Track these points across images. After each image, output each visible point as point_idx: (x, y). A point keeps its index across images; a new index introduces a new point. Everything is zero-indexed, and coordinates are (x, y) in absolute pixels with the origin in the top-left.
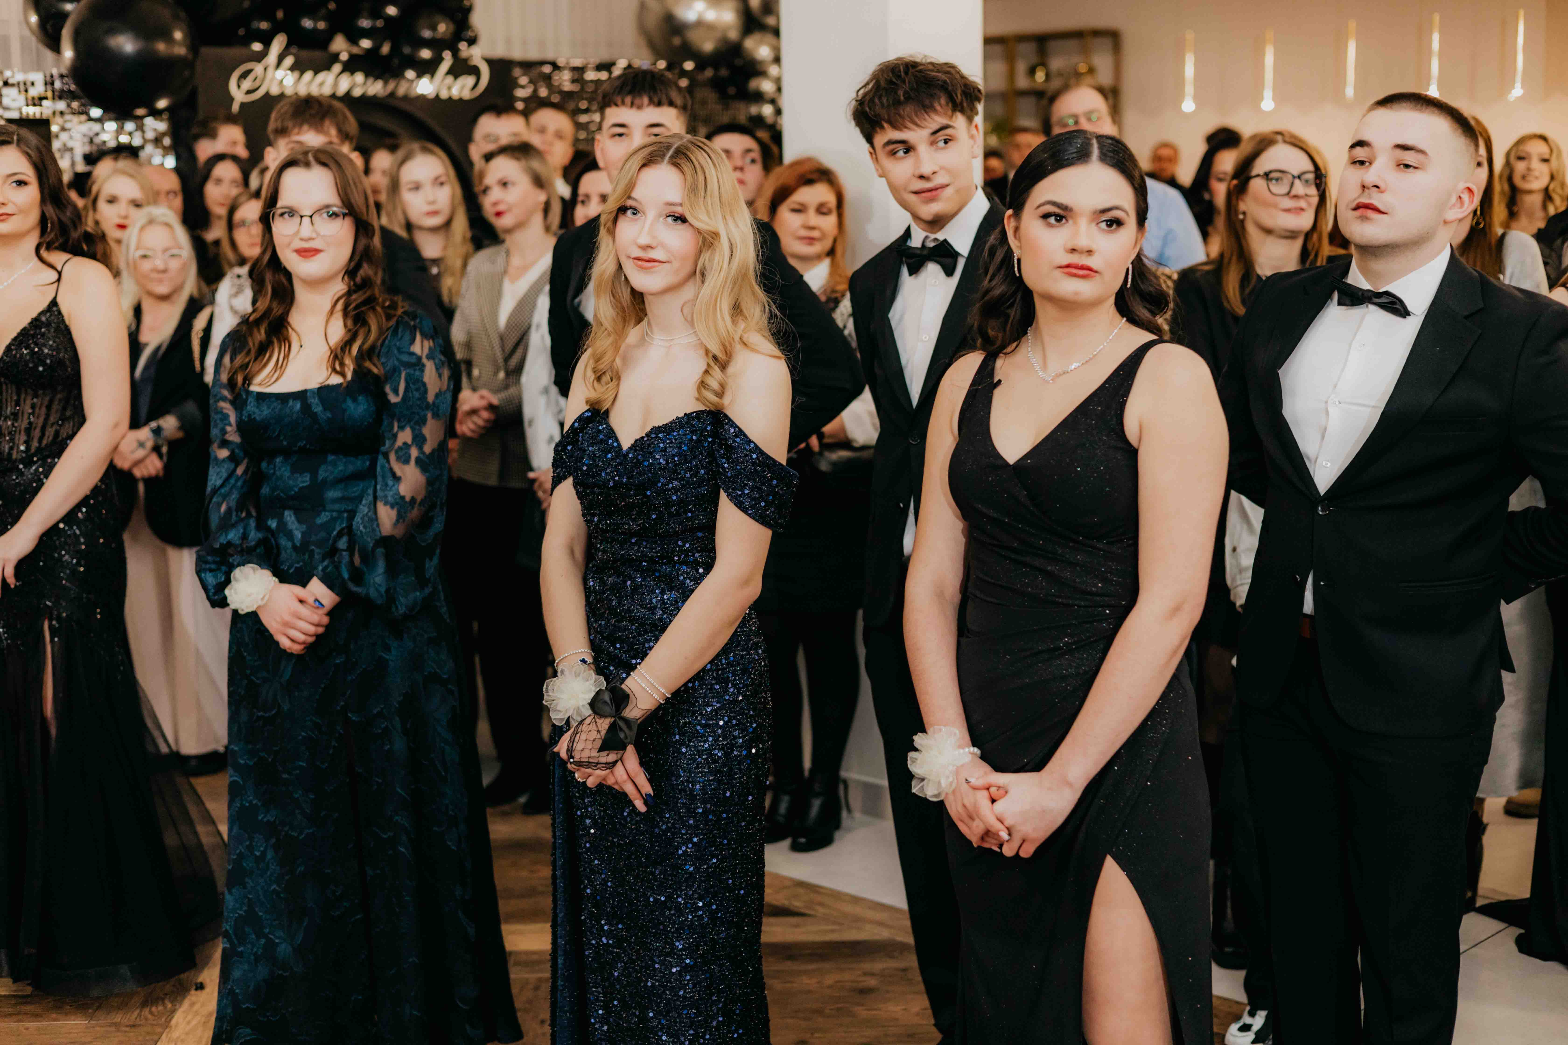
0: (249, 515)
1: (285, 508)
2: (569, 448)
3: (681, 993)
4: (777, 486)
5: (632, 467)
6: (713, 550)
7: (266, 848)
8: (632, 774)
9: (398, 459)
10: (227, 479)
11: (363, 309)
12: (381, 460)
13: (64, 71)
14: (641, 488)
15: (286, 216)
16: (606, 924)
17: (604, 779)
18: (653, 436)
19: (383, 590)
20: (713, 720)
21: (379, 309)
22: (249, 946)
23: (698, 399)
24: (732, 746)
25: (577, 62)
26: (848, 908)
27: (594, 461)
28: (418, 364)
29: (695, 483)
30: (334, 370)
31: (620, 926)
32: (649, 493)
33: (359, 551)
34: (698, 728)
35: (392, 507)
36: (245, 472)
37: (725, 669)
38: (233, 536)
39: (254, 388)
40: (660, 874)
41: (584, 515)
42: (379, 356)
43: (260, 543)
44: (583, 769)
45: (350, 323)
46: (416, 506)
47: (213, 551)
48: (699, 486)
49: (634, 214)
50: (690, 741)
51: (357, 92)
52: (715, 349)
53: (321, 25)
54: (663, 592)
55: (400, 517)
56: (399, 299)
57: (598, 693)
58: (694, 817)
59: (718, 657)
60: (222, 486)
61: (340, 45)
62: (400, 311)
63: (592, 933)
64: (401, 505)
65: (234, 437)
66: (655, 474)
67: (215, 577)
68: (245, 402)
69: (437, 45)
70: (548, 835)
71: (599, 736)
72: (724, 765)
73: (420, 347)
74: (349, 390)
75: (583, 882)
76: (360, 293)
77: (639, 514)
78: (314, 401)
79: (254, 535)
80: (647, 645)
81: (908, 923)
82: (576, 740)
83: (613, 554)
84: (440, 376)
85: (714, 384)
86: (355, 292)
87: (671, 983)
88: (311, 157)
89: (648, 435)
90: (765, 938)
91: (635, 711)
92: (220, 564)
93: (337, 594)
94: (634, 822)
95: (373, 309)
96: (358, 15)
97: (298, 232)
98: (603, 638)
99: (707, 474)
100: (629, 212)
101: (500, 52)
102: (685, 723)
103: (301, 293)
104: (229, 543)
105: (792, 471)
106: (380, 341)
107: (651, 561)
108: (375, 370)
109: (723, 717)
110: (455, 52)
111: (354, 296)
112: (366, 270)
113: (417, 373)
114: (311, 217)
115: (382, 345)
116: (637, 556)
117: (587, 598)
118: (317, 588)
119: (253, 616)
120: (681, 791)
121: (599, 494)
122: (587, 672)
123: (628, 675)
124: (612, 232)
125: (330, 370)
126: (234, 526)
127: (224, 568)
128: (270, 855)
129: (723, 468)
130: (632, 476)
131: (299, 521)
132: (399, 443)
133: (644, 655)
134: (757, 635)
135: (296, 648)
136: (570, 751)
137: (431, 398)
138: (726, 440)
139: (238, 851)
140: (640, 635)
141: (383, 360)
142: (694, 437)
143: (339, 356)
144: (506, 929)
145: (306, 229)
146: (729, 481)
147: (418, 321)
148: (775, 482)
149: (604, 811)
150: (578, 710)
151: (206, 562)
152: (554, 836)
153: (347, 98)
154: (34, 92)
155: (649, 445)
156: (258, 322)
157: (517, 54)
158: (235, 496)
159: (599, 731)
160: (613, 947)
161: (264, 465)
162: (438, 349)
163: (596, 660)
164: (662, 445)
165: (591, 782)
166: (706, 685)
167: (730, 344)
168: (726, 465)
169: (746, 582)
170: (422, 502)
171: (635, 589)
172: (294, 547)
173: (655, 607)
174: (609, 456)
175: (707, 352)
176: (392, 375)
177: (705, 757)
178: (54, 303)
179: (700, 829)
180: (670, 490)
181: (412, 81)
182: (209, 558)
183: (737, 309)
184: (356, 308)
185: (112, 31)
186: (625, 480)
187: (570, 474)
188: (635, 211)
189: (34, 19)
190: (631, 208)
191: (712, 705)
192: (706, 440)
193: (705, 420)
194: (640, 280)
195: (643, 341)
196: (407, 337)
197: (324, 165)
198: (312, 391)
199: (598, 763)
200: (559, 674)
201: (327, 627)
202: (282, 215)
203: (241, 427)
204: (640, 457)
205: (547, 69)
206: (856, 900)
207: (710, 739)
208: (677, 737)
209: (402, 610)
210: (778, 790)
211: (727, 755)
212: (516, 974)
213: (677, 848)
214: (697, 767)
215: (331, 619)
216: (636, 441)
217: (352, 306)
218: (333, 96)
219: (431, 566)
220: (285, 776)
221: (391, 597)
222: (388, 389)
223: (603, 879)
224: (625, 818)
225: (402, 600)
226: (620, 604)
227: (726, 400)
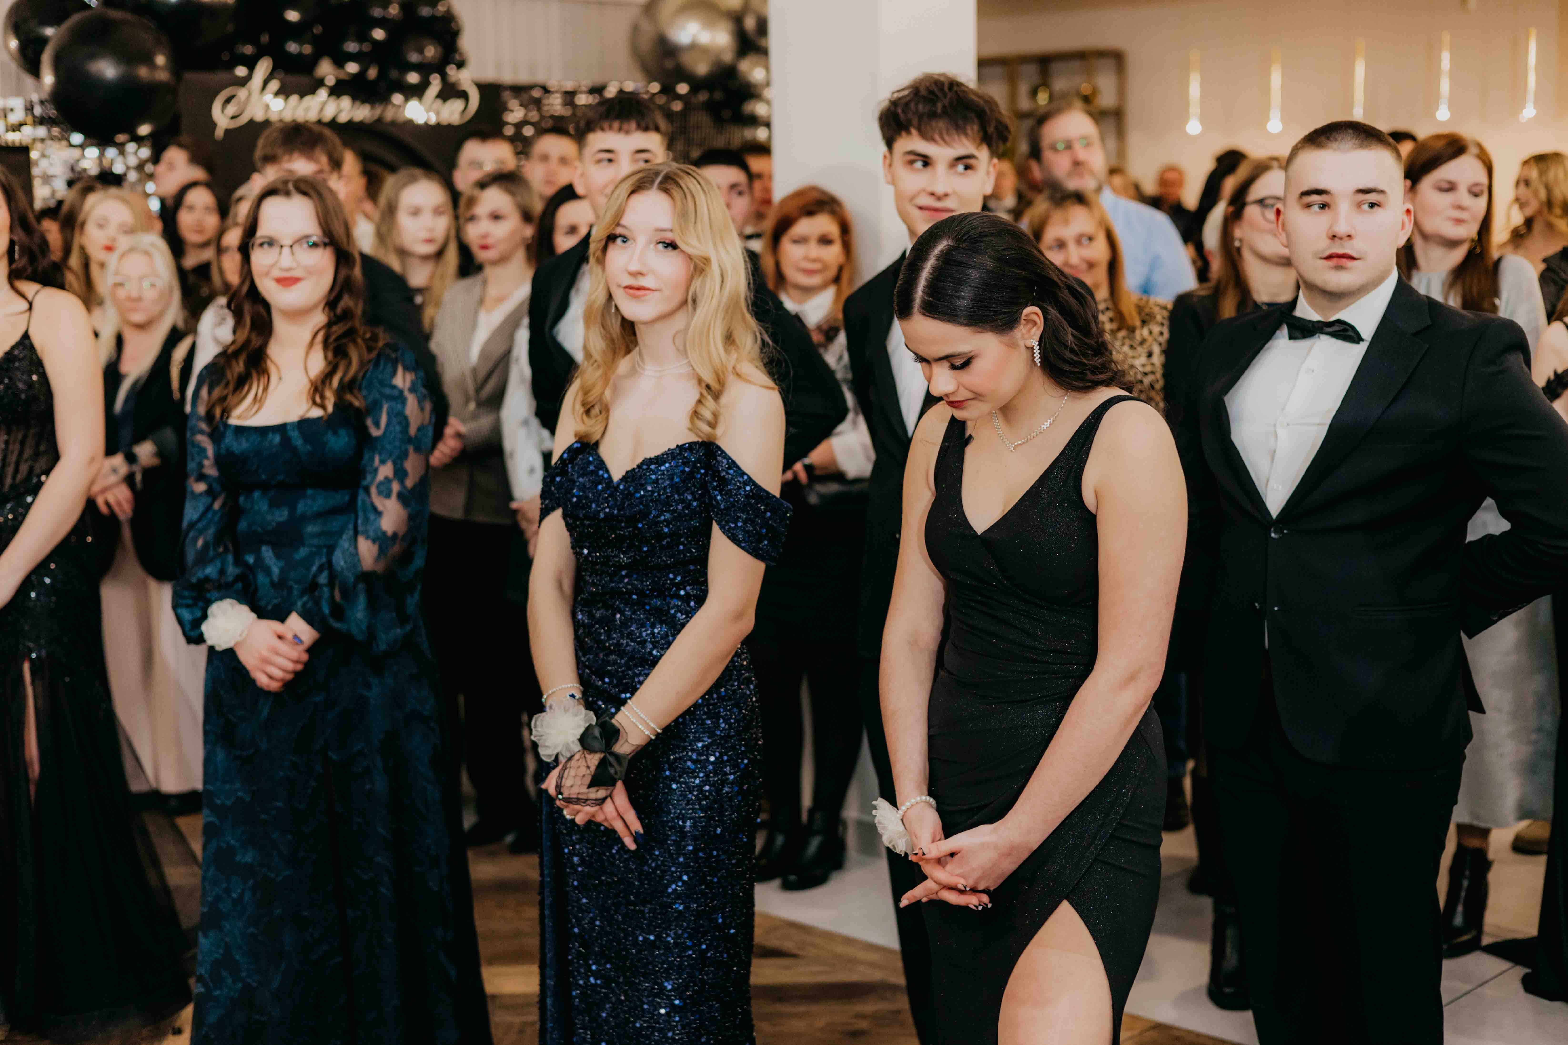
0: (226, 550)
1: (262, 542)
2: (558, 479)
3: (670, 1034)
4: (770, 518)
5: (623, 499)
6: (706, 582)
7: (243, 890)
8: (621, 810)
9: (380, 493)
10: (204, 514)
11: (344, 341)
12: (361, 495)
13: (45, 95)
14: (632, 520)
15: (266, 246)
16: (594, 964)
17: (593, 816)
18: (645, 467)
19: (364, 626)
20: (703, 755)
21: (359, 341)
22: (225, 990)
23: (690, 430)
24: (724, 782)
25: (569, 86)
26: (840, 949)
27: (584, 492)
28: (400, 398)
29: (686, 515)
30: (314, 403)
31: (608, 966)
32: (640, 525)
33: (340, 588)
34: (689, 763)
35: (374, 541)
36: (223, 505)
37: (716, 704)
38: (210, 570)
39: (233, 421)
40: (649, 913)
41: (573, 548)
42: (360, 389)
43: (238, 578)
44: (571, 806)
45: (330, 355)
46: (398, 541)
47: (191, 587)
48: (691, 519)
49: (624, 242)
50: (680, 777)
51: (343, 118)
52: (709, 378)
53: (307, 49)
54: (653, 626)
55: (382, 551)
56: (380, 331)
57: (587, 729)
58: (684, 855)
59: (709, 692)
60: (200, 519)
61: (326, 69)
62: (381, 344)
63: (579, 972)
64: (383, 541)
65: (211, 470)
66: (647, 506)
67: (192, 613)
68: (223, 436)
69: (425, 69)
70: (534, 875)
71: (588, 772)
72: (715, 801)
73: (402, 380)
74: (330, 423)
75: (570, 921)
76: (341, 325)
77: (630, 547)
78: (295, 435)
79: (232, 570)
80: (636, 680)
81: (900, 965)
82: (565, 775)
83: (603, 586)
84: (422, 409)
85: (707, 414)
86: (335, 323)
87: (660, 1024)
88: (291, 186)
89: (639, 466)
90: (754, 980)
91: (625, 747)
92: (196, 600)
93: (318, 630)
94: (622, 859)
95: (354, 341)
96: (343, 39)
97: (276, 262)
98: (592, 672)
99: (699, 506)
100: (619, 240)
101: (489, 75)
102: (675, 759)
103: (280, 325)
104: (207, 579)
105: (787, 504)
106: (361, 374)
107: (641, 593)
108: (357, 403)
109: (715, 752)
110: (444, 76)
111: (335, 328)
112: (346, 301)
113: (399, 406)
114: (291, 246)
115: (364, 377)
116: (627, 589)
117: (576, 631)
118: (296, 624)
119: (230, 653)
120: (671, 828)
121: (589, 526)
122: (577, 707)
123: (618, 710)
124: (601, 261)
125: (310, 402)
126: (212, 560)
127: (201, 604)
128: (247, 896)
129: (716, 500)
130: (623, 507)
131: (278, 556)
132: (381, 477)
133: (634, 690)
134: (747, 669)
135: (274, 686)
136: (559, 788)
137: (413, 431)
138: (719, 472)
139: (214, 893)
140: (629, 669)
141: (364, 392)
142: (687, 469)
143: (320, 388)
144: (487, 973)
145: (286, 259)
146: (722, 514)
147: (400, 353)
148: (769, 514)
149: (592, 849)
150: (567, 746)
151: (184, 598)
152: (542, 875)
153: (333, 124)
154: (14, 118)
155: (641, 477)
156: (236, 354)
157: (507, 77)
158: (211, 531)
159: (588, 767)
160: (601, 987)
161: (242, 499)
162: (419, 381)
163: (585, 694)
164: (653, 477)
165: (580, 819)
166: (697, 720)
167: (723, 372)
168: (719, 498)
169: (739, 616)
170: (405, 536)
171: (625, 623)
172: (273, 584)
173: (645, 641)
174: (600, 487)
175: (700, 381)
176: (373, 409)
177: (695, 793)
178: (26, 336)
179: (690, 866)
180: (662, 522)
181: (399, 106)
182: (186, 593)
183: (729, 339)
184: (337, 339)
185: (93, 56)
186: (616, 512)
187: (559, 506)
188: (625, 239)
189: (14, 43)
190: (620, 236)
191: (703, 741)
192: (699, 472)
193: (698, 451)
194: (631, 309)
195: (634, 371)
196: (389, 369)
197: (305, 194)
198: (292, 424)
199: (587, 800)
200: (548, 709)
201: (307, 665)
202: (261, 245)
203: (220, 461)
204: (631, 489)
205: (536, 93)
206: (848, 941)
207: (701, 775)
208: (668, 773)
209: (383, 647)
210: (771, 827)
211: (719, 791)
212: (498, 1018)
213: (668, 885)
214: (687, 804)
215: (310, 658)
216: (627, 472)
217: (333, 338)
218: (319, 122)
219: (412, 602)
220: (263, 816)
221: (371, 634)
222: (369, 422)
223: (591, 918)
224: (613, 856)
225: (383, 636)
226: (609, 638)
227: (719, 431)
